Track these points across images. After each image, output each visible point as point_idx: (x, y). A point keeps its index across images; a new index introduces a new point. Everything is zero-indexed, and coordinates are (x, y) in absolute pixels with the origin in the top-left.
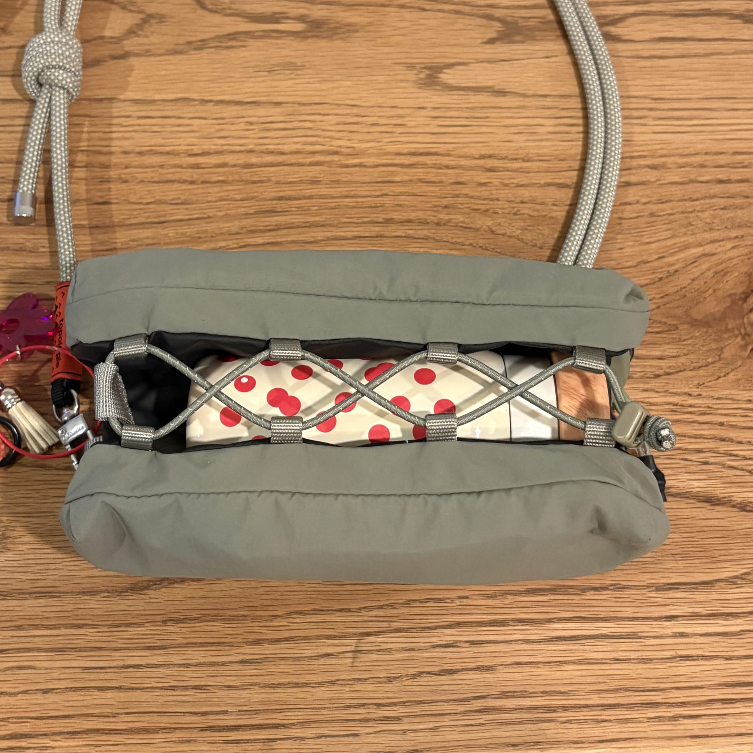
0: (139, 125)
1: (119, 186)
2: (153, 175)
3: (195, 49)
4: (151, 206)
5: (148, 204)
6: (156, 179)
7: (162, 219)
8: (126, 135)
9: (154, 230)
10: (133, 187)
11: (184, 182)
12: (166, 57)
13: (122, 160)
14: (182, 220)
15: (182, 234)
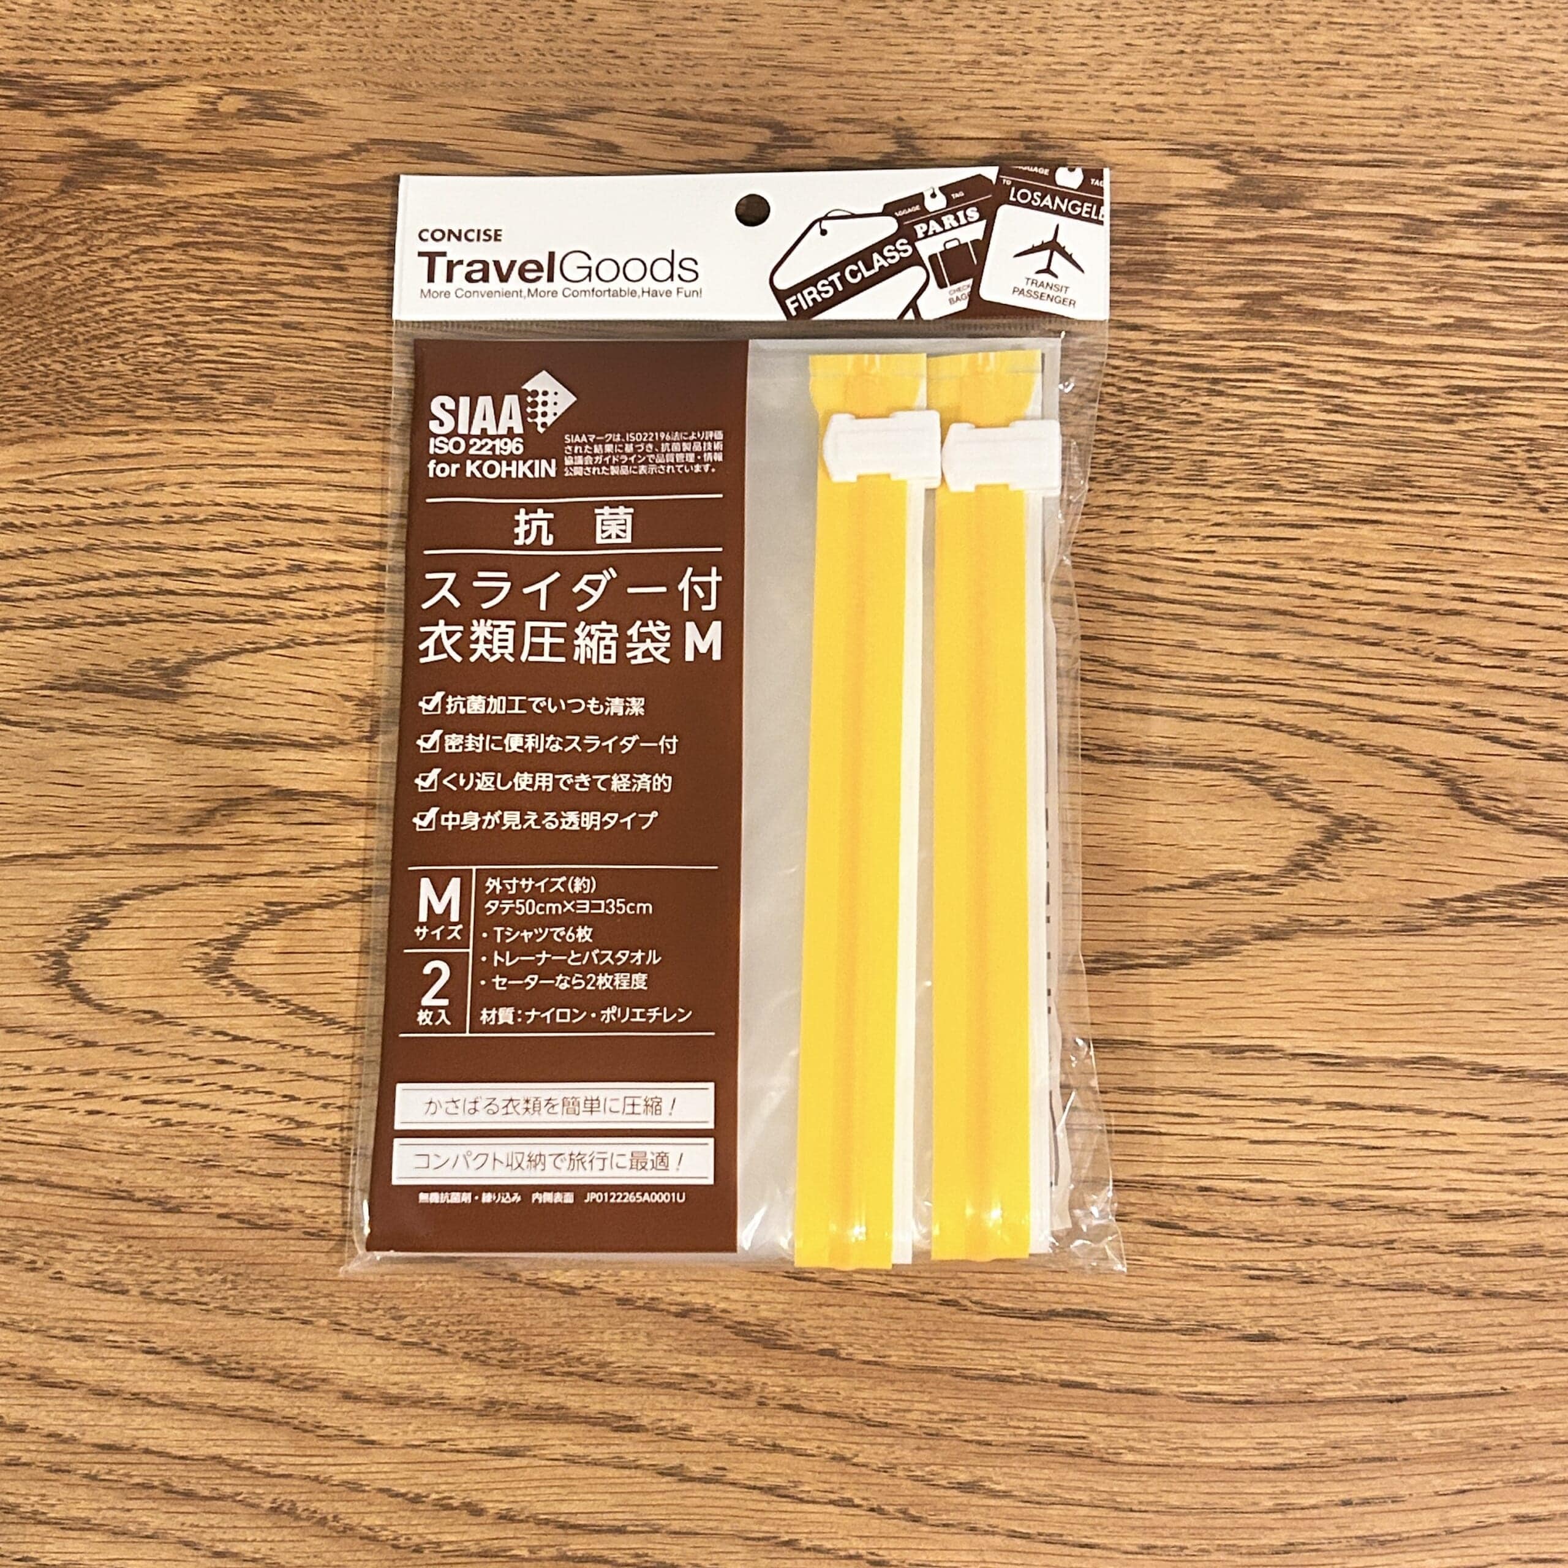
0: (1333, 1127)
1: (1294, 1293)
2: (1370, 1266)
3: (1453, 922)
4: (1369, 1352)
5: (1363, 1346)
6: (1379, 1280)
7: (1397, 1391)
8: (1304, 1152)
9: (1380, 1419)
10: (1325, 1298)
11: (1441, 1291)
12: (1385, 941)
13: (1298, 1221)
14: (1443, 1397)
15: (1445, 1434)
